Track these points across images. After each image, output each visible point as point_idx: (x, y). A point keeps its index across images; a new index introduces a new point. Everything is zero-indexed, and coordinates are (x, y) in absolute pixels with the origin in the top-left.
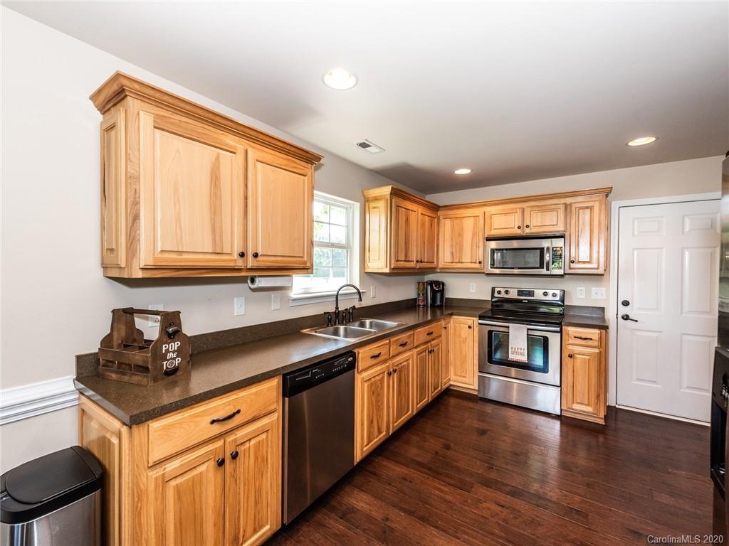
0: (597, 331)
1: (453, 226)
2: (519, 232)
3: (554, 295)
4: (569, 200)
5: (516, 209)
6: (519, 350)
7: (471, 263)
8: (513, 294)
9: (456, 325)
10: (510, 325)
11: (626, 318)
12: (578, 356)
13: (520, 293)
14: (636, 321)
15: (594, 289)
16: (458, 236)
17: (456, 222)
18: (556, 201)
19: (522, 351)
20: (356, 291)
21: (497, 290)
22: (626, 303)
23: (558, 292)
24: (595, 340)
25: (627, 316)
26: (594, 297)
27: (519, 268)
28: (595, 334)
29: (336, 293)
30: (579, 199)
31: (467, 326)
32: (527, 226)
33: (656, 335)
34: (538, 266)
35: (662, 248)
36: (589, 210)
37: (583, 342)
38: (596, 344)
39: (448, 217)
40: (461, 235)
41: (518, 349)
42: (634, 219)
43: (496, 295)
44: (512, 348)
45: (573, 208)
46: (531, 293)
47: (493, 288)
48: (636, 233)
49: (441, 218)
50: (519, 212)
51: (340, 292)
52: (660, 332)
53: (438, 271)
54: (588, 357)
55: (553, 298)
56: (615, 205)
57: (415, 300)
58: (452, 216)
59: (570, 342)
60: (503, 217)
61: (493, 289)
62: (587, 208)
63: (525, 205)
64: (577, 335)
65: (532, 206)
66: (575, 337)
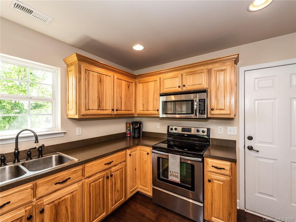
0: (229, 163)
1: (143, 88)
2: (180, 90)
3: (203, 132)
4: (210, 67)
5: (178, 74)
6: (175, 174)
7: (153, 110)
8: (179, 130)
9: (141, 151)
10: (170, 154)
11: (251, 148)
12: (215, 181)
13: (184, 130)
14: (258, 151)
16: (146, 94)
17: (145, 84)
18: (202, 68)
19: (177, 174)
20: (33, 134)
21: (170, 127)
22: (250, 138)
23: (206, 130)
24: (227, 170)
25: (251, 146)
27: (179, 114)
28: (227, 165)
29: (15, 136)
30: (217, 65)
31: (147, 153)
32: (184, 86)
33: (272, 161)
34: (191, 113)
35: (275, 99)
36: (223, 72)
37: (219, 171)
38: (228, 173)
39: (141, 82)
40: (148, 93)
41: (174, 172)
42: (255, 78)
43: (170, 131)
44: (170, 172)
45: (213, 72)
46: (189, 130)
48: (257, 89)
49: (137, 82)
50: (180, 76)
51: (20, 136)
52: (276, 160)
53: (137, 116)
54: (222, 183)
55: (202, 134)
56: (242, 69)
58: (143, 82)
59: (210, 169)
60: (170, 81)
61: (168, 127)
62: (222, 70)
63: (183, 72)
64: (214, 165)
65: (187, 72)
66: (213, 166)
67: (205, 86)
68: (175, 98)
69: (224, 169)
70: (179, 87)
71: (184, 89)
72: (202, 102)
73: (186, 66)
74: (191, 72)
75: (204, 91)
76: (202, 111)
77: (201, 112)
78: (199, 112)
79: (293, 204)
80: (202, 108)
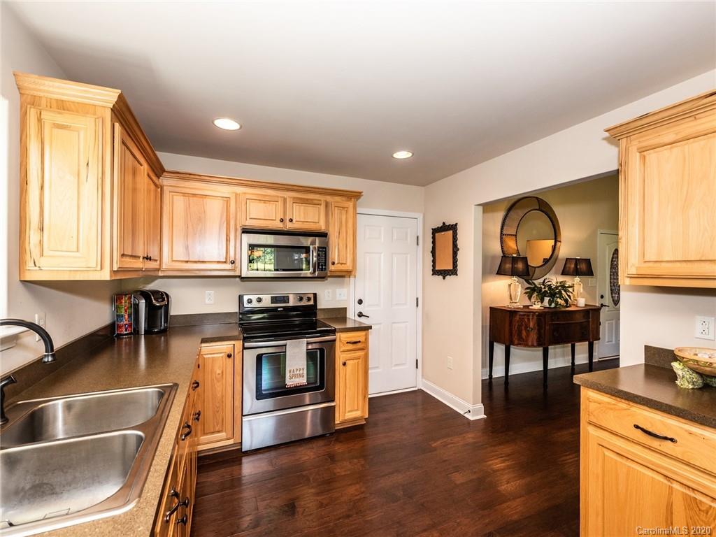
1: (187, 208)
2: (283, 226)
3: (309, 300)
4: (329, 199)
5: (278, 197)
6: (298, 372)
7: (219, 262)
8: (267, 302)
10: (287, 342)
11: (360, 315)
12: (349, 362)
13: (274, 300)
14: (369, 317)
15: (337, 290)
17: (193, 201)
18: (317, 197)
19: (301, 372)
21: (246, 298)
22: (360, 302)
23: (311, 296)
24: (363, 342)
25: (361, 313)
26: (338, 297)
27: (284, 270)
28: (363, 335)
30: (338, 198)
31: (225, 355)
32: (291, 220)
34: (304, 268)
35: (381, 253)
37: (353, 346)
38: (363, 345)
39: (178, 190)
40: (201, 221)
41: (297, 370)
43: (246, 305)
44: (290, 372)
46: (285, 299)
47: (239, 296)
50: (281, 201)
53: (162, 274)
54: (357, 360)
55: (307, 303)
57: (112, 327)
59: (343, 349)
60: (262, 205)
61: (241, 298)
63: (287, 194)
64: (349, 340)
65: (294, 198)
66: (347, 343)
67: (322, 226)
68: (275, 240)
69: (359, 342)
70: (282, 220)
71: (289, 226)
72: (323, 251)
73: (294, 187)
74: (304, 199)
75: (323, 235)
76: (322, 266)
77: (320, 267)
78: (318, 268)
79: (393, 368)
80: (322, 261)
